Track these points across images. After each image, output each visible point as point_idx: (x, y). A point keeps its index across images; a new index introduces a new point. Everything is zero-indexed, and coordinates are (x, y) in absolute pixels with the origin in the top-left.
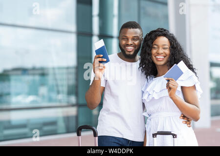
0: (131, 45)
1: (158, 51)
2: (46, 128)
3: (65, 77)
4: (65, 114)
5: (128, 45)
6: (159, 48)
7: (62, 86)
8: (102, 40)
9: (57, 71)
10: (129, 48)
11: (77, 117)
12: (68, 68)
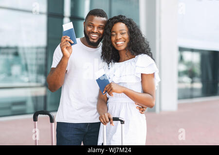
0: (96, 33)
1: (116, 37)
2: (15, 108)
3: (34, 56)
4: (34, 94)
5: (93, 33)
6: (117, 34)
7: (32, 65)
8: (72, 22)
9: (26, 51)
10: (94, 35)
11: (45, 97)
12: (38, 48)
